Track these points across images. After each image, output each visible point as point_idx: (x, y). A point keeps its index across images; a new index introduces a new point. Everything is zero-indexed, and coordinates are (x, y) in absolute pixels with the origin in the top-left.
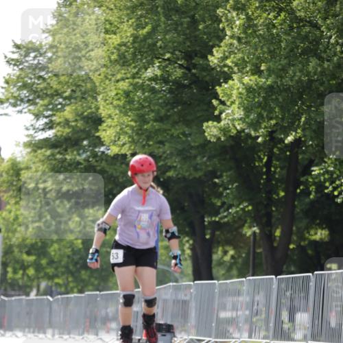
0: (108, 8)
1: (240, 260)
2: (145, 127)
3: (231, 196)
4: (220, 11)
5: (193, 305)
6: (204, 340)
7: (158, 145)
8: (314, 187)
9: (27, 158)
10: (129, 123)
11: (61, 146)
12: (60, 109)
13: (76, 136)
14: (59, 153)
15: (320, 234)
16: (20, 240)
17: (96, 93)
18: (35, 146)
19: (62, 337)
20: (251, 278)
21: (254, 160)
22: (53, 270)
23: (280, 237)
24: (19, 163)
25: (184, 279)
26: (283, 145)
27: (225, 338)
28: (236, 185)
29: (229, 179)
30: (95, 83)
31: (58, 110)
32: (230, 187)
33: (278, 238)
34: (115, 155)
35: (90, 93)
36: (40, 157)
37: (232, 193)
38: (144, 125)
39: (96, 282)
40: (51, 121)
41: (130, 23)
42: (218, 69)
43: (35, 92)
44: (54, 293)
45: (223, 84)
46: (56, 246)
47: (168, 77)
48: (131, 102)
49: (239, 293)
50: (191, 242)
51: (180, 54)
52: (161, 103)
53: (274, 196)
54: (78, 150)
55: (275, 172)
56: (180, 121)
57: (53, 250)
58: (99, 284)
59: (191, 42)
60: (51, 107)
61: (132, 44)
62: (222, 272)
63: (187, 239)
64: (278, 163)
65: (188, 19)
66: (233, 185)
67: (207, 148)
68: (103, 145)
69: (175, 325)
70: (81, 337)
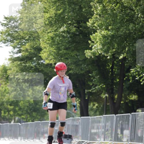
0: (44, 2)
1: (100, 108)
2: (60, 52)
3: (96, 81)
4: (92, 4)
5: (80, 127)
6: (85, 142)
7: (66, 60)
8: (131, 77)
9: (10, 65)
10: (53, 51)
11: (24, 60)
12: (24, 44)
13: (31, 56)
14: (24, 63)
15: (134, 97)
16: (7, 99)
17: (39, 38)
18: (13, 60)
19: (25, 140)
20: (105, 115)
21: (106, 66)
22: (21, 112)
23: (117, 98)
24: (6, 67)
25: (77, 116)
26: (118, 60)
27: (94, 141)
28: (98, 76)
29: (95, 74)
30: (39, 34)
31: (23, 45)
32: (96, 77)
33: (116, 99)
34: (47, 64)
35: (37, 38)
36: (16, 64)
37: (97, 80)
38: (60, 51)
39: (39, 117)
40: (20, 49)
41: (54, 8)
42: (91, 28)
43: (13, 37)
44: (22, 122)
45: (93, 34)
46: (22, 102)
47: (70, 31)
48: (54, 42)
49: (99, 122)
50: (79, 100)
51: (75, 21)
52: (67, 42)
53: (115, 81)
54: (31, 62)
55: (115, 71)
56: (75, 50)
57: (21, 104)
58: (40, 118)
59: (79, 16)
60: (20, 43)
61: (54, 17)
62: (93, 113)
63: (78, 99)
64: (116, 67)
65: (78, 7)
66: (97, 77)
67: (86, 61)
68: (42, 60)
69: (73, 135)
70: (33, 140)
